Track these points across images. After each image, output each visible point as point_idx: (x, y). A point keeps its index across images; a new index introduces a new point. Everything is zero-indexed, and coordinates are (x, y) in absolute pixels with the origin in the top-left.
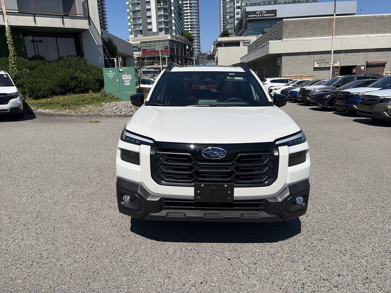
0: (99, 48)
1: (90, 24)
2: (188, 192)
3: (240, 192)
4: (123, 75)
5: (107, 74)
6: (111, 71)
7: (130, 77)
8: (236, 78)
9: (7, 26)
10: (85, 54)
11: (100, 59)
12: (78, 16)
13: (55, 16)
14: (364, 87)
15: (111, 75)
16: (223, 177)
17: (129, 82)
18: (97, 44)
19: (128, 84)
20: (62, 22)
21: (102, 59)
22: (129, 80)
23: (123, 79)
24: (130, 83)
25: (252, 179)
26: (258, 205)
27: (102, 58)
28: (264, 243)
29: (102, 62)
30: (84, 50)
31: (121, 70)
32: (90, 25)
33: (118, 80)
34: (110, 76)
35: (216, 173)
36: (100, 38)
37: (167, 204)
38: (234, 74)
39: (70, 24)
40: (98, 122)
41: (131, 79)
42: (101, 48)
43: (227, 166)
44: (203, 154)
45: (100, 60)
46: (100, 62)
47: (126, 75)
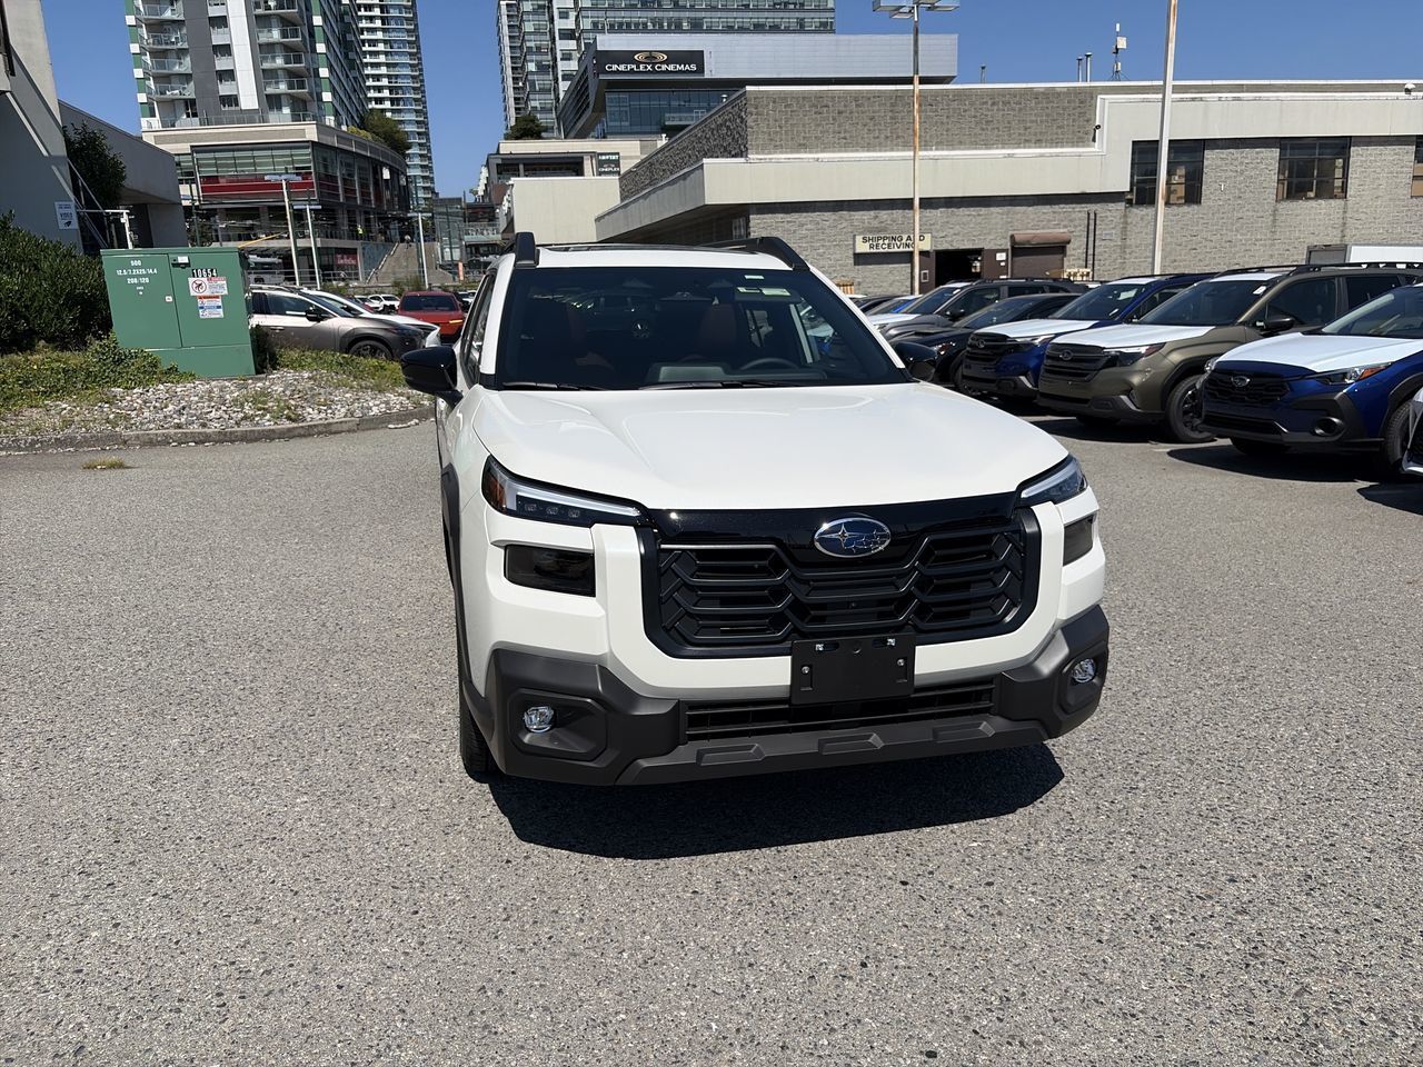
0: (54, 168)
1: (11, 71)
2: (770, 673)
3: (935, 660)
4: (191, 280)
5: (119, 272)
6: (139, 263)
7: (221, 287)
8: (766, 292)
11: (59, 211)
14: (1041, 318)
15: (138, 276)
16: (881, 616)
17: (219, 307)
18: (45, 153)
19: (212, 312)
21: (66, 211)
22: (217, 297)
23: (193, 293)
24: (221, 310)
25: (966, 614)
26: (978, 696)
27: (68, 207)
28: (979, 821)
29: (69, 223)
31: (183, 259)
32: (13, 74)
33: (169, 299)
34: (136, 281)
35: (861, 603)
36: (57, 130)
37: (695, 721)
38: (761, 277)
40: (121, 466)
41: (226, 292)
42: (61, 169)
43: (892, 576)
44: (818, 545)
45: (59, 216)
46: (62, 226)
47: (205, 279)
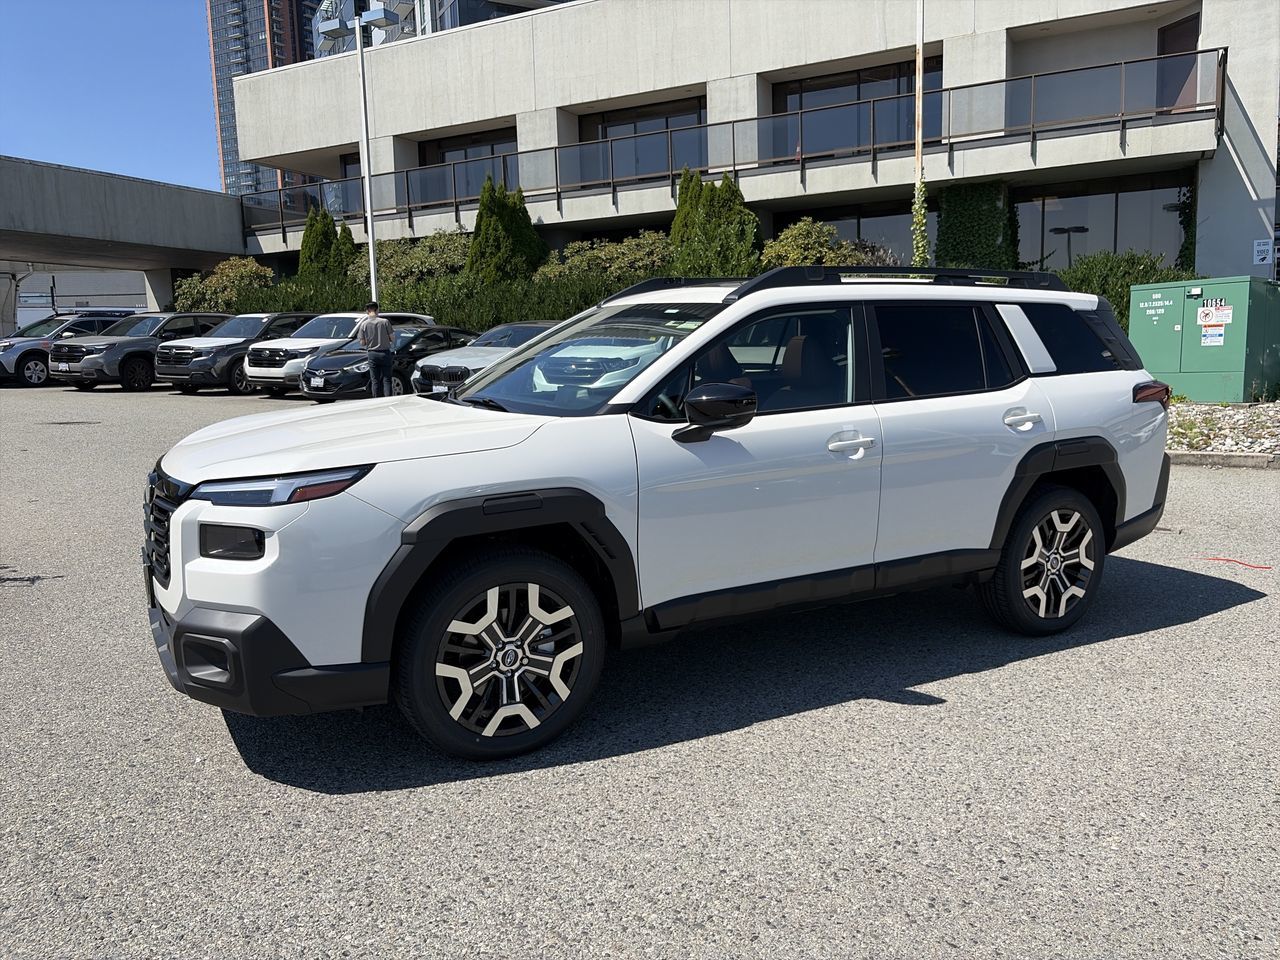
0: (1261, 210)
1: (1220, 132)
4: (1200, 310)
5: (1142, 305)
6: (1159, 296)
7: (1225, 316)
9: (917, 186)
10: (1197, 237)
11: (1256, 248)
12: (1198, 109)
13: (1099, 128)
15: (1156, 308)
17: (1221, 335)
18: (1254, 197)
19: (1213, 340)
20: (1119, 142)
21: (1266, 247)
22: (1221, 326)
23: (1199, 322)
24: (1222, 338)
27: (1266, 244)
29: (1263, 259)
30: (1198, 221)
31: (1196, 291)
33: (1178, 328)
34: (1153, 312)
36: (1271, 174)
39: (1149, 142)
41: (1230, 321)
42: (1267, 209)
45: (1255, 252)
46: (1256, 261)
47: (1213, 309)
